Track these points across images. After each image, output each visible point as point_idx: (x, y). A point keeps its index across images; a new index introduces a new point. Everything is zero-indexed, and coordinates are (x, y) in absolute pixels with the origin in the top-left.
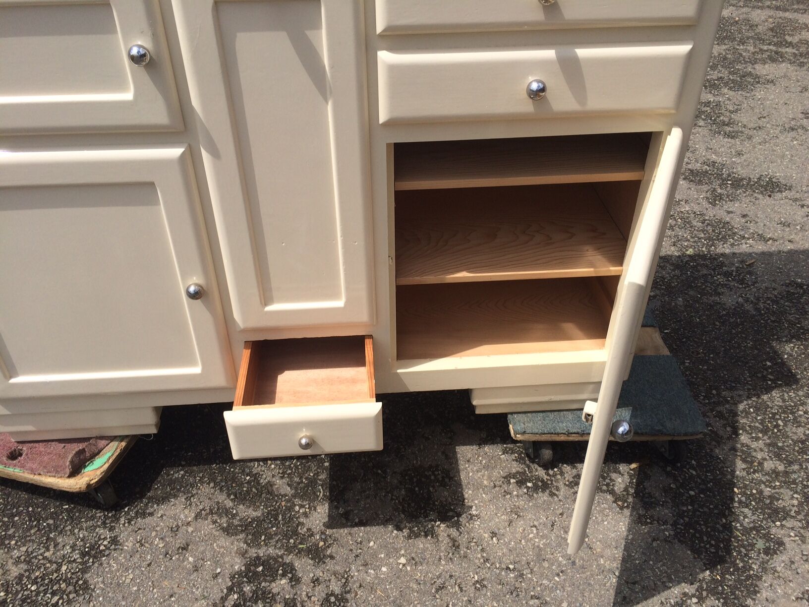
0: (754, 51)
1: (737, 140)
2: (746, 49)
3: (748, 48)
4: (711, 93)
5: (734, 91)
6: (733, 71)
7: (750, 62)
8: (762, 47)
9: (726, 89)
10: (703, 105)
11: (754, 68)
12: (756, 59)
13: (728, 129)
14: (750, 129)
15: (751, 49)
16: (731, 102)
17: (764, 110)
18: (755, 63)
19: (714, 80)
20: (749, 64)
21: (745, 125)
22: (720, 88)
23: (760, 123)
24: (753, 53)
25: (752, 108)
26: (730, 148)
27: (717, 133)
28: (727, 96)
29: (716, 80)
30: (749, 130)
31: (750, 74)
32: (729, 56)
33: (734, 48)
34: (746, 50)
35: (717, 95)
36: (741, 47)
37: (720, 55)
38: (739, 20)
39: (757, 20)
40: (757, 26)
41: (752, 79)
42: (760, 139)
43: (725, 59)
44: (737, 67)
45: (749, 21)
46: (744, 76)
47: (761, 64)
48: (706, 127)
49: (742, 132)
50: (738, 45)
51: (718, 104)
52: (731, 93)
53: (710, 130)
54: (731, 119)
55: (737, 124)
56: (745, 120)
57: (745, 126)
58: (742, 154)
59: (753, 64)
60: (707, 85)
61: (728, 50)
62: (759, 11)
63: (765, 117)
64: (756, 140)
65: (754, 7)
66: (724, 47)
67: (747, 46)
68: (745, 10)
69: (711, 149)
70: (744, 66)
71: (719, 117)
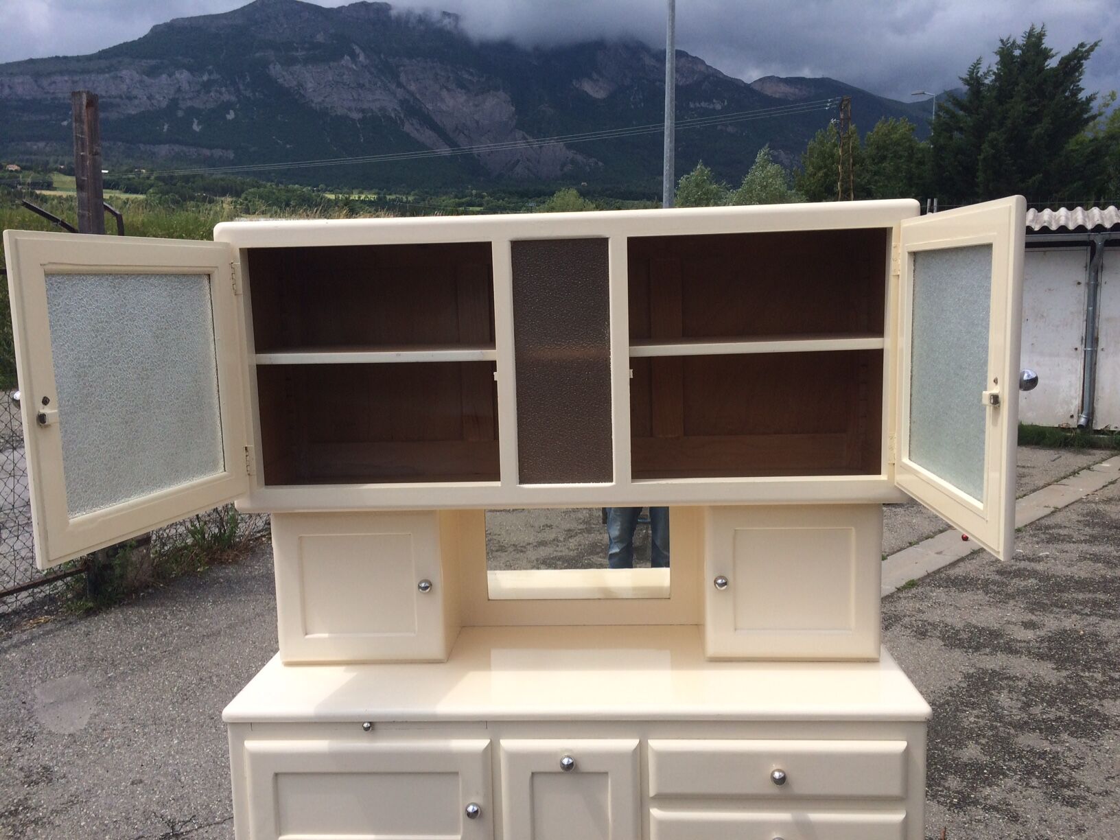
0: (1102, 680)
1: (1078, 809)
2: (1092, 676)
3: (1095, 675)
4: (1048, 740)
5: (1076, 737)
6: (1075, 708)
7: (1097, 696)
8: (1113, 675)
9: (1066, 734)
10: (1037, 756)
11: (1102, 706)
12: (1105, 691)
13: (1067, 792)
14: (1094, 794)
15: (1099, 676)
16: (1072, 754)
17: (1112, 767)
18: (1104, 697)
19: (1051, 721)
20: (1096, 699)
21: (1088, 788)
22: (1059, 733)
23: (1108, 786)
24: (1101, 683)
25: (1098, 764)
26: (1069, 820)
27: (1054, 798)
28: (1067, 745)
29: (1054, 721)
30: (1093, 796)
31: (1097, 713)
32: (1072, 687)
33: (1077, 675)
34: (1092, 679)
35: (1055, 742)
36: (1087, 674)
37: (1059, 684)
38: (1084, 635)
39: (1107, 634)
40: (1106, 643)
41: (1099, 721)
42: (1107, 810)
43: (1066, 690)
44: (1080, 704)
45: (1096, 635)
46: (1089, 717)
47: (1110, 698)
48: (1040, 788)
49: (1085, 798)
50: (1083, 671)
51: (1056, 756)
52: (1073, 740)
53: (1045, 793)
54: (1072, 778)
55: (1079, 787)
56: (1088, 781)
57: (1088, 790)
58: (1084, 830)
59: (1100, 700)
60: (1043, 727)
61: (1070, 678)
62: (1109, 622)
63: (1113, 778)
64: (1102, 810)
65: (1103, 616)
66: (1064, 673)
67: (1094, 672)
68: (1093, 619)
69: (1046, 821)
70: (1090, 701)
71: (1056, 774)
